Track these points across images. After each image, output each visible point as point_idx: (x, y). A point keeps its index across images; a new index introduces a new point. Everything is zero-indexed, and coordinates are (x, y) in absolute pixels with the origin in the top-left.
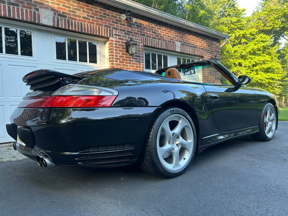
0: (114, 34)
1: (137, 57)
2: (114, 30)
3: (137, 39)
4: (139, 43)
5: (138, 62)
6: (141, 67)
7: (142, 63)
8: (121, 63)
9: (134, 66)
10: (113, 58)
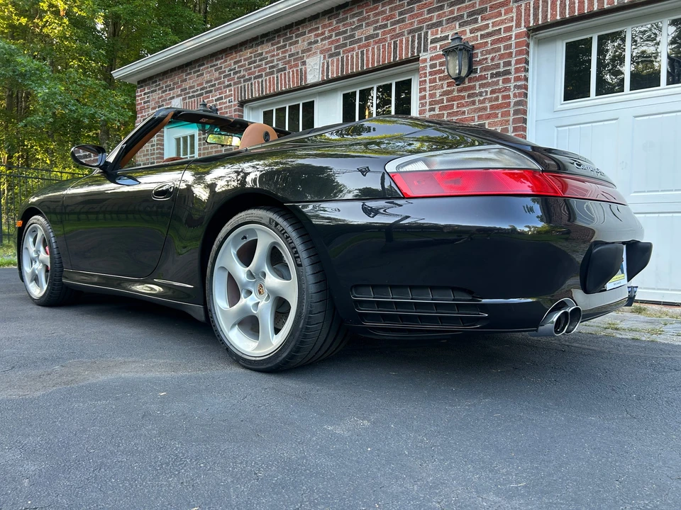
0: (429, 41)
1: (496, 77)
2: (429, 32)
3: (502, 22)
4: (509, 29)
5: (499, 91)
6: (512, 104)
7: (517, 91)
8: (444, 110)
9: (485, 109)
10: (423, 105)
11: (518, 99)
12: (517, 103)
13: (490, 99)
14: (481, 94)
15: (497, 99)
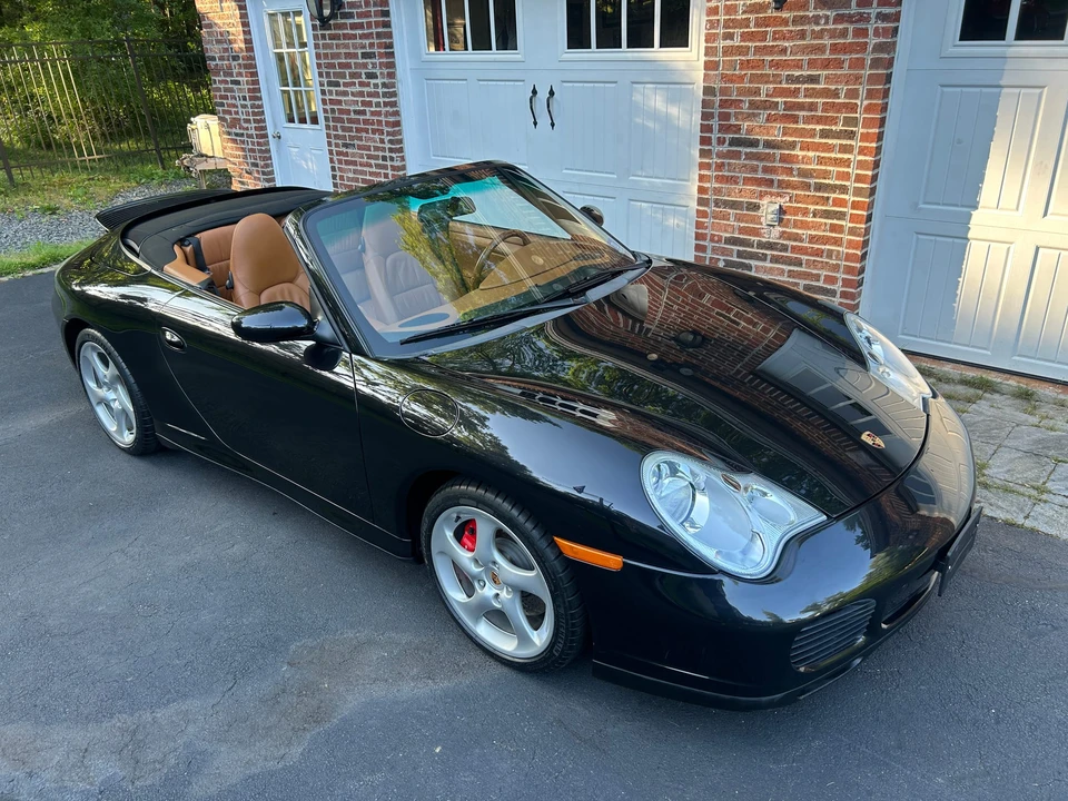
6: (870, 48)
7: (881, 25)
8: (750, 40)
9: (821, 49)
10: (713, 25)
11: (882, 40)
12: (879, 48)
13: (833, 34)
14: (816, 20)
15: (844, 33)
